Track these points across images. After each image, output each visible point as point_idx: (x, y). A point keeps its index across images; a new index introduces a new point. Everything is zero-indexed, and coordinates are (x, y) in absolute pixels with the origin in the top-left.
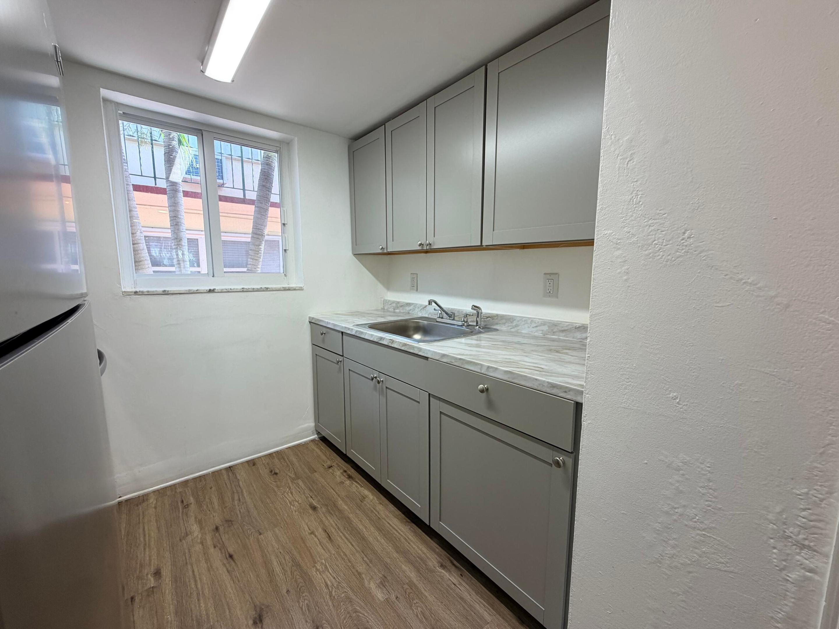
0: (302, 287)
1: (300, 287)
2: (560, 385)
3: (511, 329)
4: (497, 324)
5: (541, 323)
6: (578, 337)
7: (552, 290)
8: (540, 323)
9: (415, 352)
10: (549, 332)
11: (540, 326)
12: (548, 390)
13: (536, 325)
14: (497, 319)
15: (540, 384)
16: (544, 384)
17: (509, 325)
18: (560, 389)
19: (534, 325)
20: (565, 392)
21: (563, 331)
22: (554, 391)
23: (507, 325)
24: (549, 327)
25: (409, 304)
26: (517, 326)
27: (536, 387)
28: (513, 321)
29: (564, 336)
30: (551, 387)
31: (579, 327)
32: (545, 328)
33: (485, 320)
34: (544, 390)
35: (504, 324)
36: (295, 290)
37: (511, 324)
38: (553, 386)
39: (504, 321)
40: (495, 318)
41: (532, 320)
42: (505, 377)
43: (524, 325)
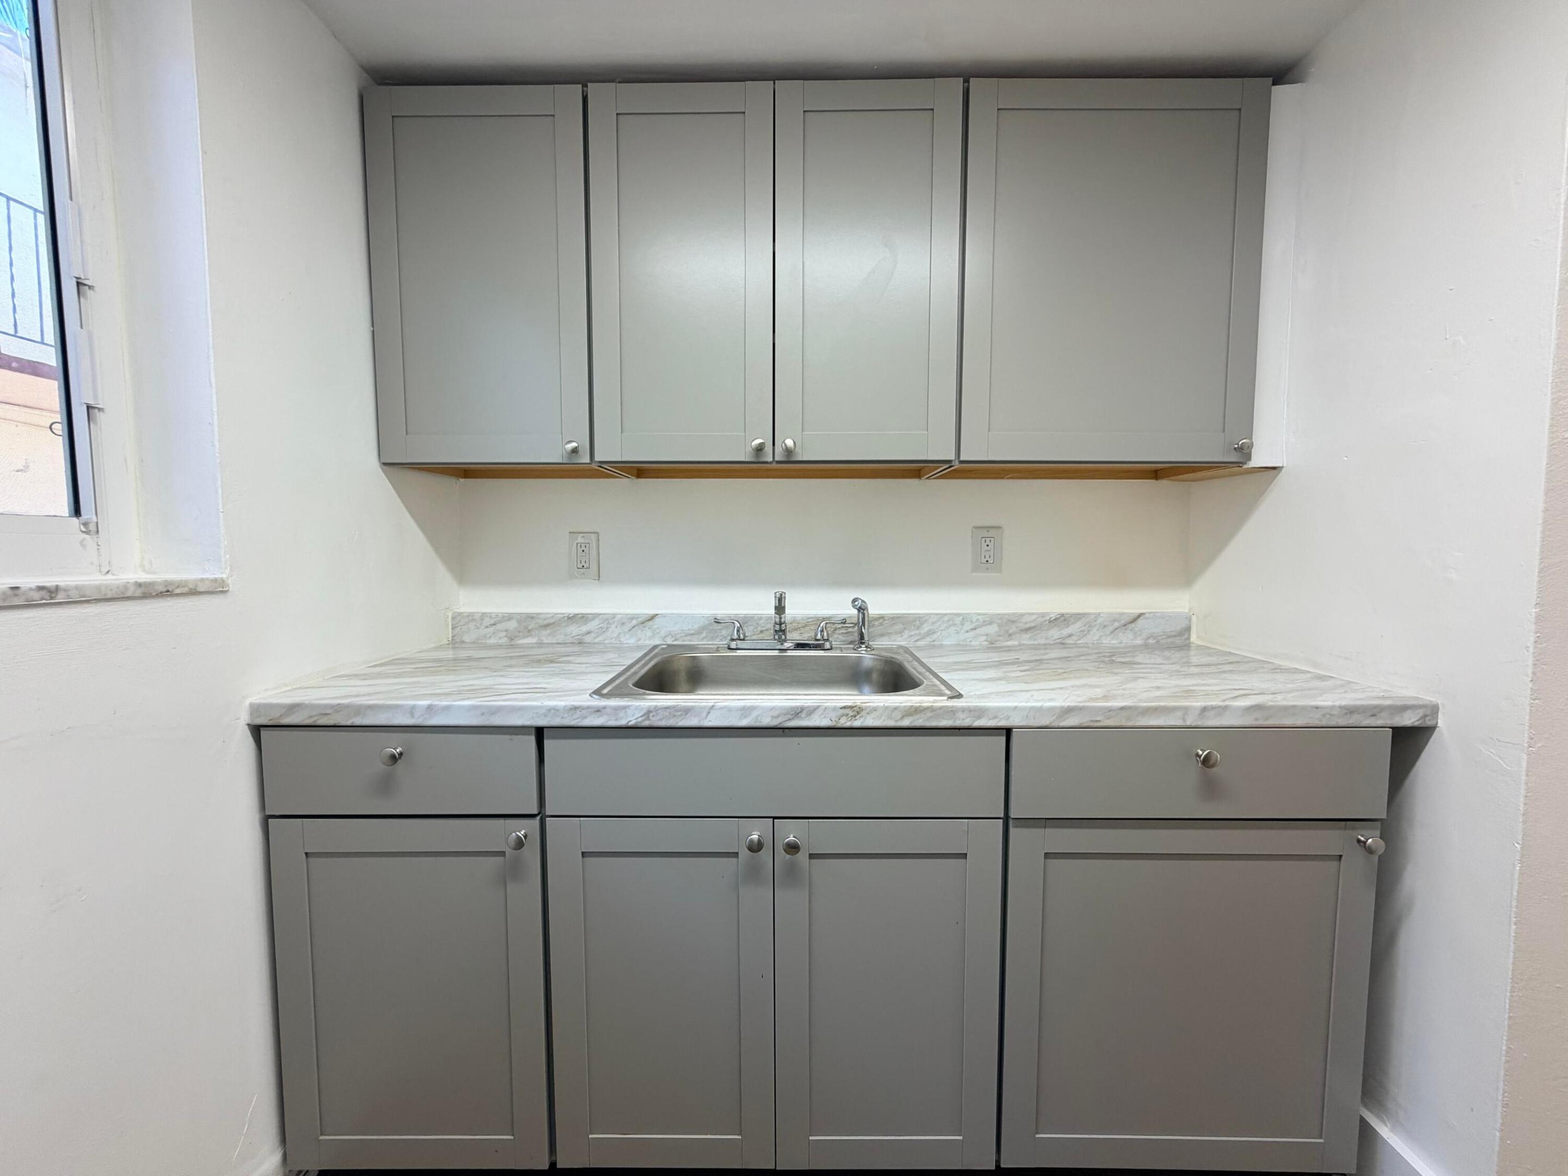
0: (222, 582)
1: (215, 580)
2: (1362, 706)
3: (916, 641)
4: (882, 635)
5: (984, 621)
6: (1056, 637)
7: (992, 557)
8: (981, 620)
9: (958, 723)
10: (999, 636)
11: (981, 626)
12: (1342, 722)
13: (973, 626)
14: (881, 624)
15: (1324, 715)
16: (1332, 713)
17: (913, 633)
18: (1364, 712)
19: (968, 626)
20: (1373, 715)
21: (1027, 630)
22: (1352, 721)
23: (906, 633)
24: (999, 626)
25: (573, 619)
26: (930, 633)
27: (1317, 723)
28: (922, 624)
29: (1030, 638)
30: (1346, 714)
31: (1056, 619)
32: (993, 629)
33: (850, 630)
34: (1333, 723)
35: (900, 633)
36: (194, 592)
37: (917, 632)
38: (1350, 710)
39: (898, 627)
40: (876, 623)
41: (965, 618)
42: (1248, 721)
43: (947, 628)
